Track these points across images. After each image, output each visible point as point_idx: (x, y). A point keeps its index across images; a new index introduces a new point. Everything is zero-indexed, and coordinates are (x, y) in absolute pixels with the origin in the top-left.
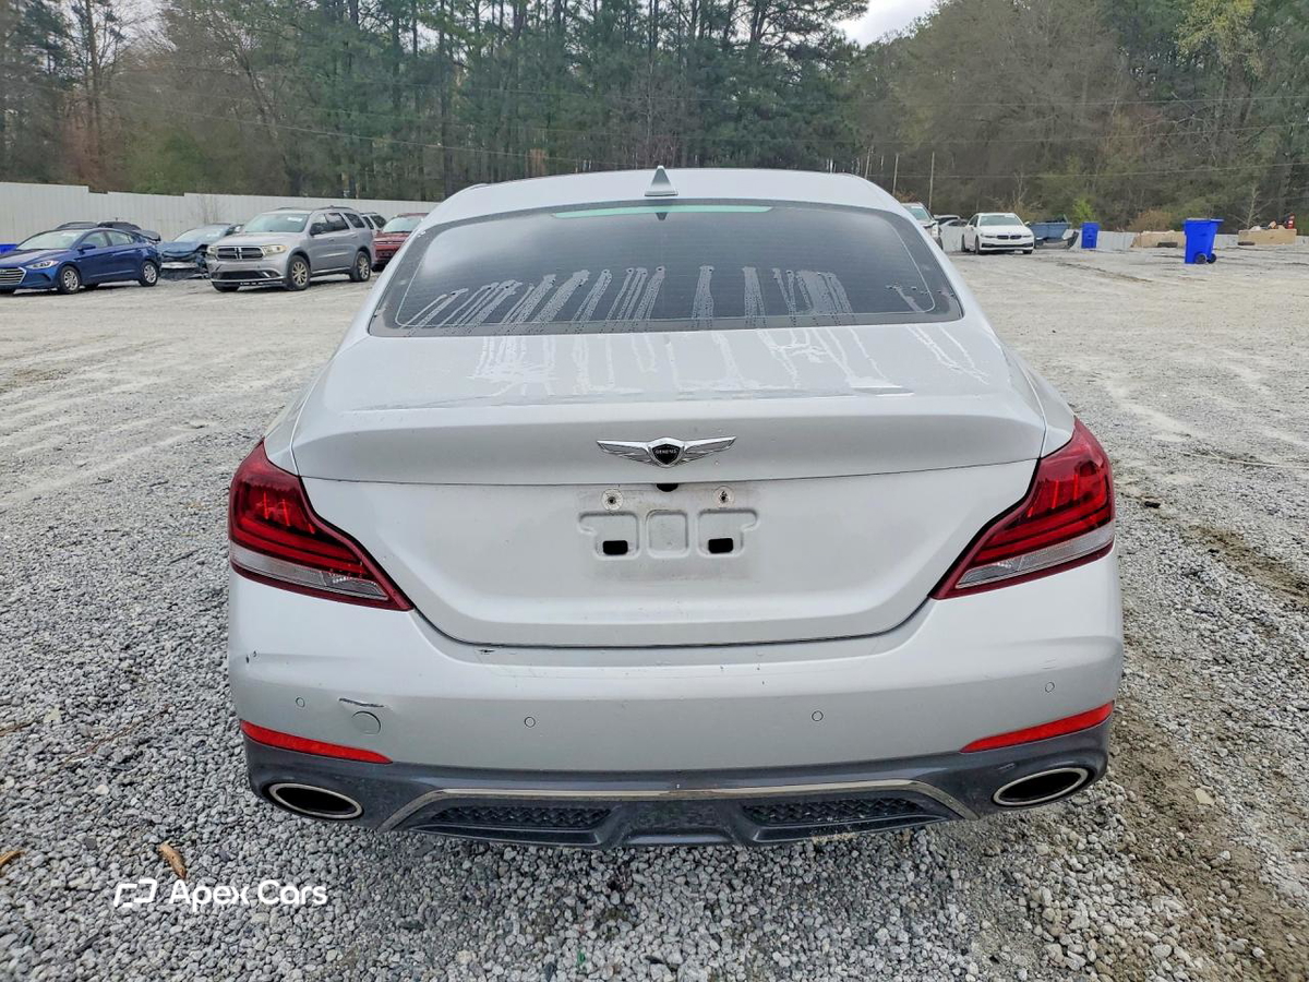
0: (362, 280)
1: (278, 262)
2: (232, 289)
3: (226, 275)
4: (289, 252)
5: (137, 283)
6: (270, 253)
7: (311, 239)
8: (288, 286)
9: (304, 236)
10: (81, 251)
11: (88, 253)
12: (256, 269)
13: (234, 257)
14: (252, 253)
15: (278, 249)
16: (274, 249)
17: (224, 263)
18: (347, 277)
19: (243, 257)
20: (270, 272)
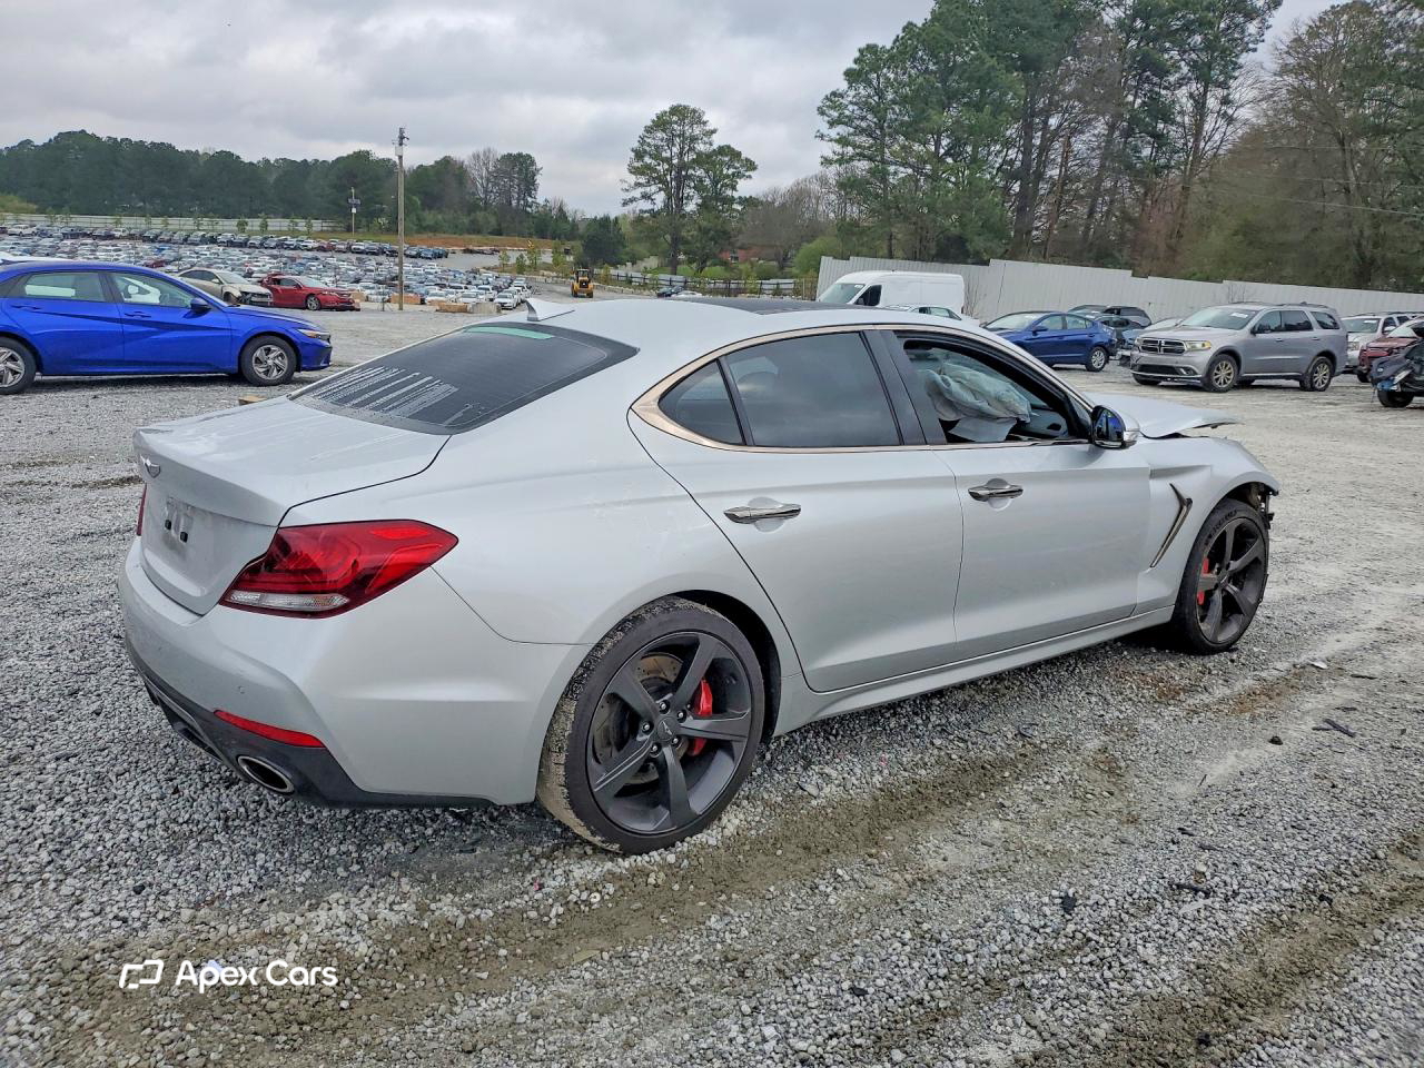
0: (1313, 389)
1: (1200, 360)
2: (1153, 383)
3: (1144, 368)
4: (1214, 350)
5: (1083, 367)
6: (1194, 349)
7: (1251, 338)
8: (1206, 385)
9: (1244, 334)
10: (1035, 333)
11: (1040, 334)
12: (1174, 365)
13: (1155, 350)
14: (1174, 347)
15: (1203, 345)
16: (1199, 346)
17: (1145, 355)
18: (1297, 384)
19: (1165, 351)
20: (1187, 369)
